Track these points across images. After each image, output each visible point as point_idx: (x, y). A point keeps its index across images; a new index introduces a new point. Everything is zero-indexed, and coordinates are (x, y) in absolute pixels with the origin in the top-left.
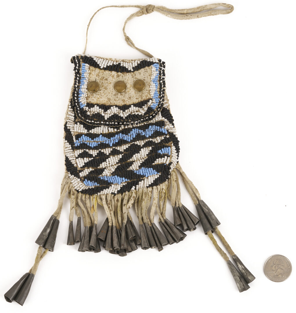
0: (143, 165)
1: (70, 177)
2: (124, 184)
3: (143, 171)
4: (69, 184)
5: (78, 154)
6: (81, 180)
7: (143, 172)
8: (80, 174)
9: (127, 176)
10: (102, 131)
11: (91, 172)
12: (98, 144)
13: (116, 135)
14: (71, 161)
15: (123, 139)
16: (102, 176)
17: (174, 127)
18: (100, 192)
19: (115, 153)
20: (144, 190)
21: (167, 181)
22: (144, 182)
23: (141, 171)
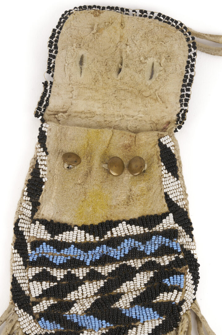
0: (137, 301)
1: (17, 312)
2: (104, 332)
3: (137, 311)
5: (34, 275)
6: (34, 319)
7: (136, 314)
8: (34, 307)
9: (109, 319)
10: (76, 238)
11: (53, 306)
12: (67, 260)
13: (98, 248)
14: (21, 285)
15: (108, 254)
16: (69, 314)
17: (192, 241)
19: (93, 276)
21: (174, 331)
22: (137, 330)
23: (133, 311)
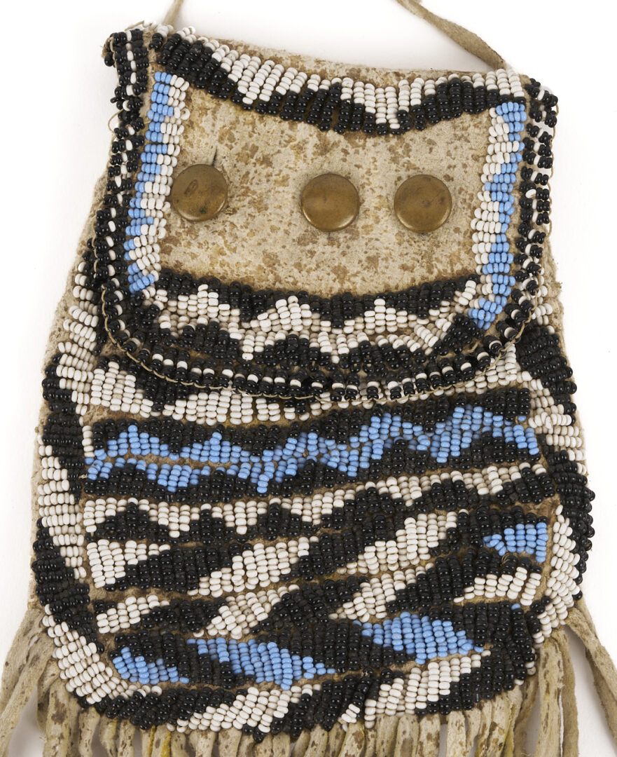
0: (408, 599)
1: (50, 632)
2: (308, 690)
3: (407, 630)
4: (42, 663)
5: (100, 520)
6: (99, 652)
7: (403, 639)
8: (101, 618)
9: (324, 652)
10: (226, 411)
11: (156, 614)
12: (200, 477)
13: (292, 441)
14: (63, 552)
15: (323, 460)
16: (206, 637)
17: (572, 424)
18: (187, 717)
19: (277, 526)
20: (401, 729)
21: (516, 689)
22: (405, 686)
23: (396, 630)
